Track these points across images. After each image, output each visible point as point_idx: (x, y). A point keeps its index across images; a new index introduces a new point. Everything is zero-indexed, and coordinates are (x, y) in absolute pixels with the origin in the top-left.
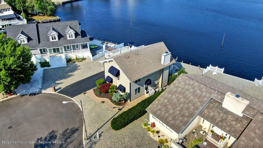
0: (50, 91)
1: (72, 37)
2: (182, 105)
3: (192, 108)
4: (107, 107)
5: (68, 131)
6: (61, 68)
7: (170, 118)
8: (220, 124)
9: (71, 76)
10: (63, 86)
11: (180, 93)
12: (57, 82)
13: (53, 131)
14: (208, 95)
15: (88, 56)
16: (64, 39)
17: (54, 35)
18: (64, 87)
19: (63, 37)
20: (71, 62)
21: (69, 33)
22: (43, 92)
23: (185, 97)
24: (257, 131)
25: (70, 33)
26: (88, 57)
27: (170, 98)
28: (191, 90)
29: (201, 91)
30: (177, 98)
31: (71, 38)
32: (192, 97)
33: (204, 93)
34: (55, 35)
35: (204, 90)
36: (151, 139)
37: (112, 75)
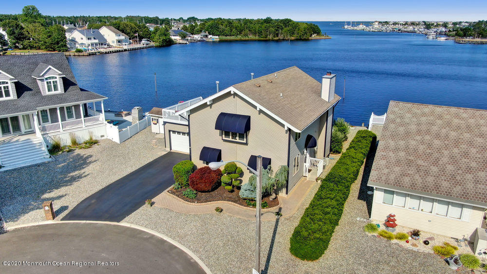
0: (33, 219)
1: (56, 88)
4: (240, 219)
6: (38, 165)
9: (80, 177)
10: (70, 202)
12: (46, 196)
15: (102, 136)
16: (34, 95)
17: (4, 83)
18: (76, 204)
19: (30, 90)
20: (60, 153)
21: (46, 79)
22: (8, 229)
25: (50, 78)
26: (103, 138)
31: (53, 92)
34: (7, 83)
37: (224, 138)
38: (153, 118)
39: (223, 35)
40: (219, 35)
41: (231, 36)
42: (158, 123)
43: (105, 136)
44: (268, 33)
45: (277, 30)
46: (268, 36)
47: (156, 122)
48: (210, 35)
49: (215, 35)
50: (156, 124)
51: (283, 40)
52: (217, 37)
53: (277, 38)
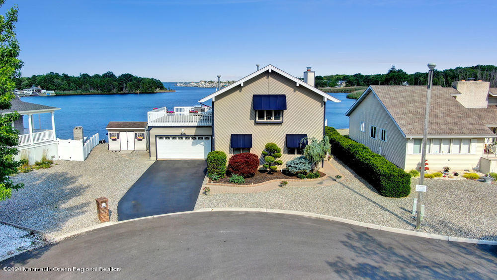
37: (258, 120)
38: (112, 133)
39: (60, 89)
40: (54, 90)
41: (69, 90)
42: (118, 138)
43: (56, 157)
44: (112, 87)
45: (121, 84)
46: (112, 90)
47: (115, 137)
48: (43, 89)
49: (50, 90)
50: (115, 140)
51: (129, 93)
52: (53, 92)
53: (122, 92)
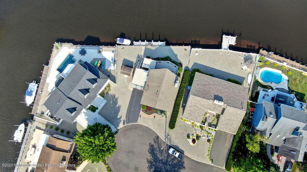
0: (121, 126)
2: (197, 112)
3: (202, 111)
4: (159, 119)
5: (155, 140)
7: (195, 119)
8: (213, 110)
10: (124, 118)
11: (194, 106)
13: (150, 144)
14: (207, 104)
20: (105, 95)
22: (119, 129)
23: (197, 107)
24: (228, 114)
27: (191, 110)
28: (199, 103)
29: (204, 102)
30: (194, 109)
32: (200, 107)
33: (205, 103)
35: (204, 101)
36: (188, 124)
